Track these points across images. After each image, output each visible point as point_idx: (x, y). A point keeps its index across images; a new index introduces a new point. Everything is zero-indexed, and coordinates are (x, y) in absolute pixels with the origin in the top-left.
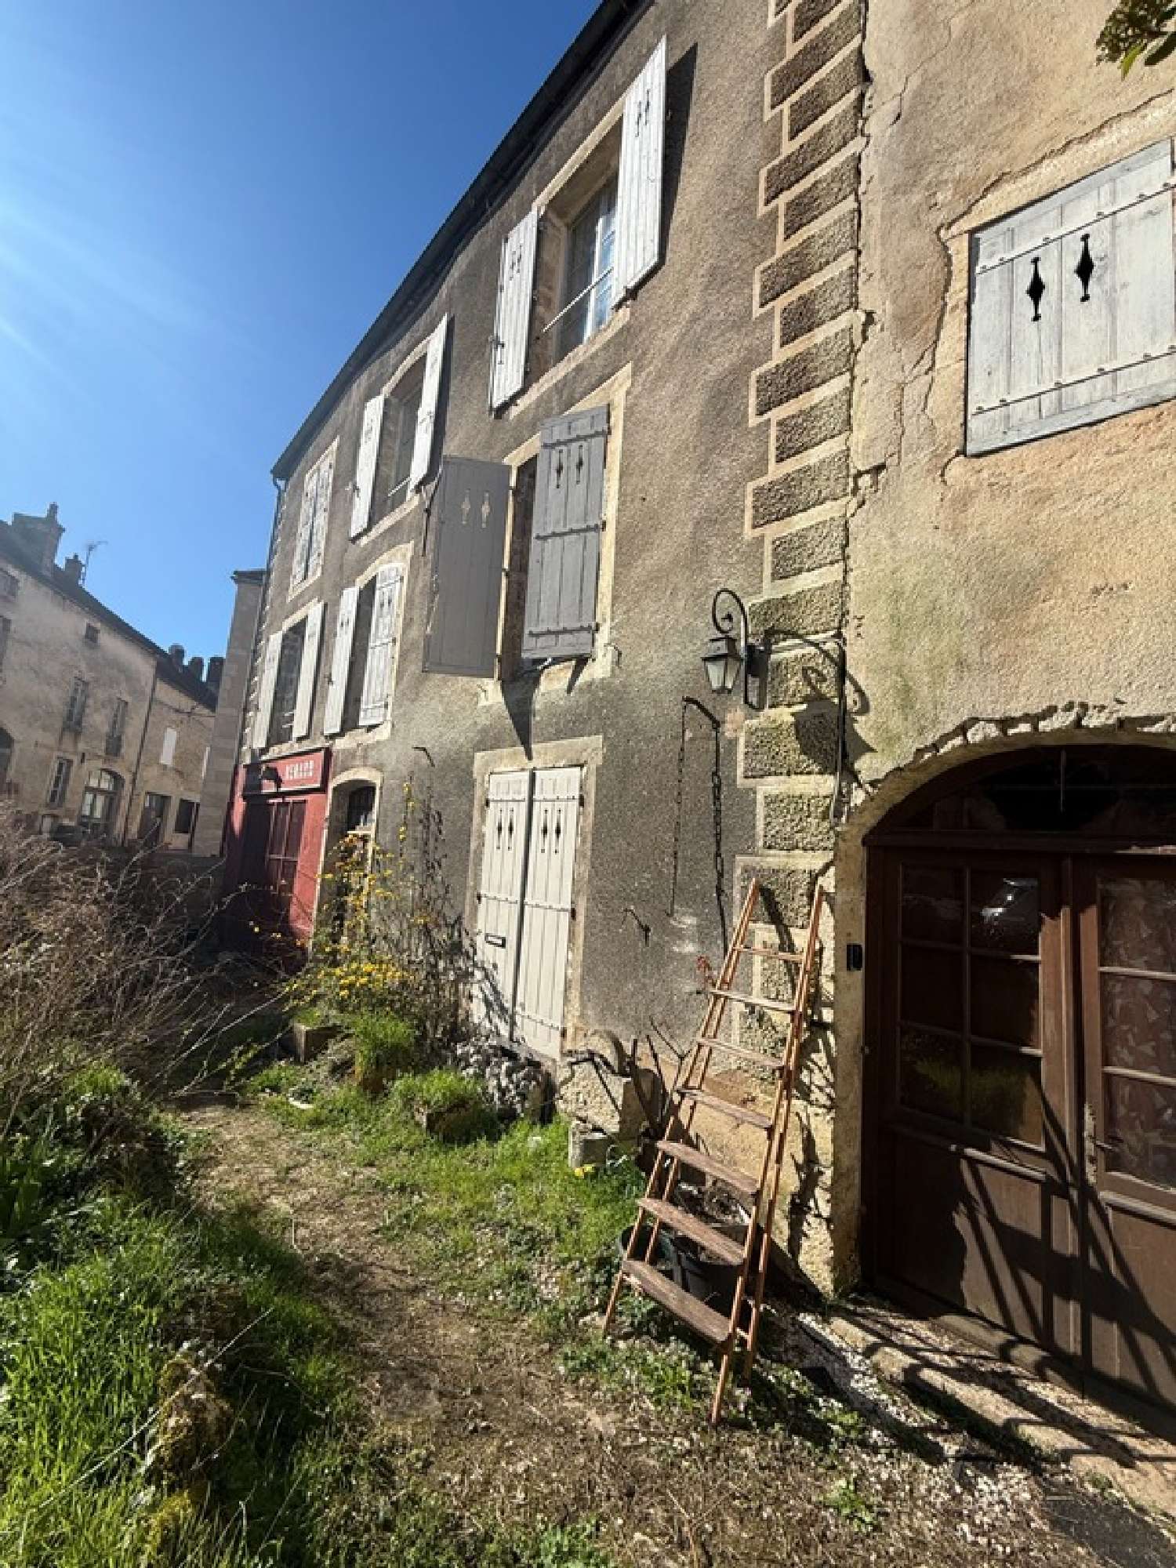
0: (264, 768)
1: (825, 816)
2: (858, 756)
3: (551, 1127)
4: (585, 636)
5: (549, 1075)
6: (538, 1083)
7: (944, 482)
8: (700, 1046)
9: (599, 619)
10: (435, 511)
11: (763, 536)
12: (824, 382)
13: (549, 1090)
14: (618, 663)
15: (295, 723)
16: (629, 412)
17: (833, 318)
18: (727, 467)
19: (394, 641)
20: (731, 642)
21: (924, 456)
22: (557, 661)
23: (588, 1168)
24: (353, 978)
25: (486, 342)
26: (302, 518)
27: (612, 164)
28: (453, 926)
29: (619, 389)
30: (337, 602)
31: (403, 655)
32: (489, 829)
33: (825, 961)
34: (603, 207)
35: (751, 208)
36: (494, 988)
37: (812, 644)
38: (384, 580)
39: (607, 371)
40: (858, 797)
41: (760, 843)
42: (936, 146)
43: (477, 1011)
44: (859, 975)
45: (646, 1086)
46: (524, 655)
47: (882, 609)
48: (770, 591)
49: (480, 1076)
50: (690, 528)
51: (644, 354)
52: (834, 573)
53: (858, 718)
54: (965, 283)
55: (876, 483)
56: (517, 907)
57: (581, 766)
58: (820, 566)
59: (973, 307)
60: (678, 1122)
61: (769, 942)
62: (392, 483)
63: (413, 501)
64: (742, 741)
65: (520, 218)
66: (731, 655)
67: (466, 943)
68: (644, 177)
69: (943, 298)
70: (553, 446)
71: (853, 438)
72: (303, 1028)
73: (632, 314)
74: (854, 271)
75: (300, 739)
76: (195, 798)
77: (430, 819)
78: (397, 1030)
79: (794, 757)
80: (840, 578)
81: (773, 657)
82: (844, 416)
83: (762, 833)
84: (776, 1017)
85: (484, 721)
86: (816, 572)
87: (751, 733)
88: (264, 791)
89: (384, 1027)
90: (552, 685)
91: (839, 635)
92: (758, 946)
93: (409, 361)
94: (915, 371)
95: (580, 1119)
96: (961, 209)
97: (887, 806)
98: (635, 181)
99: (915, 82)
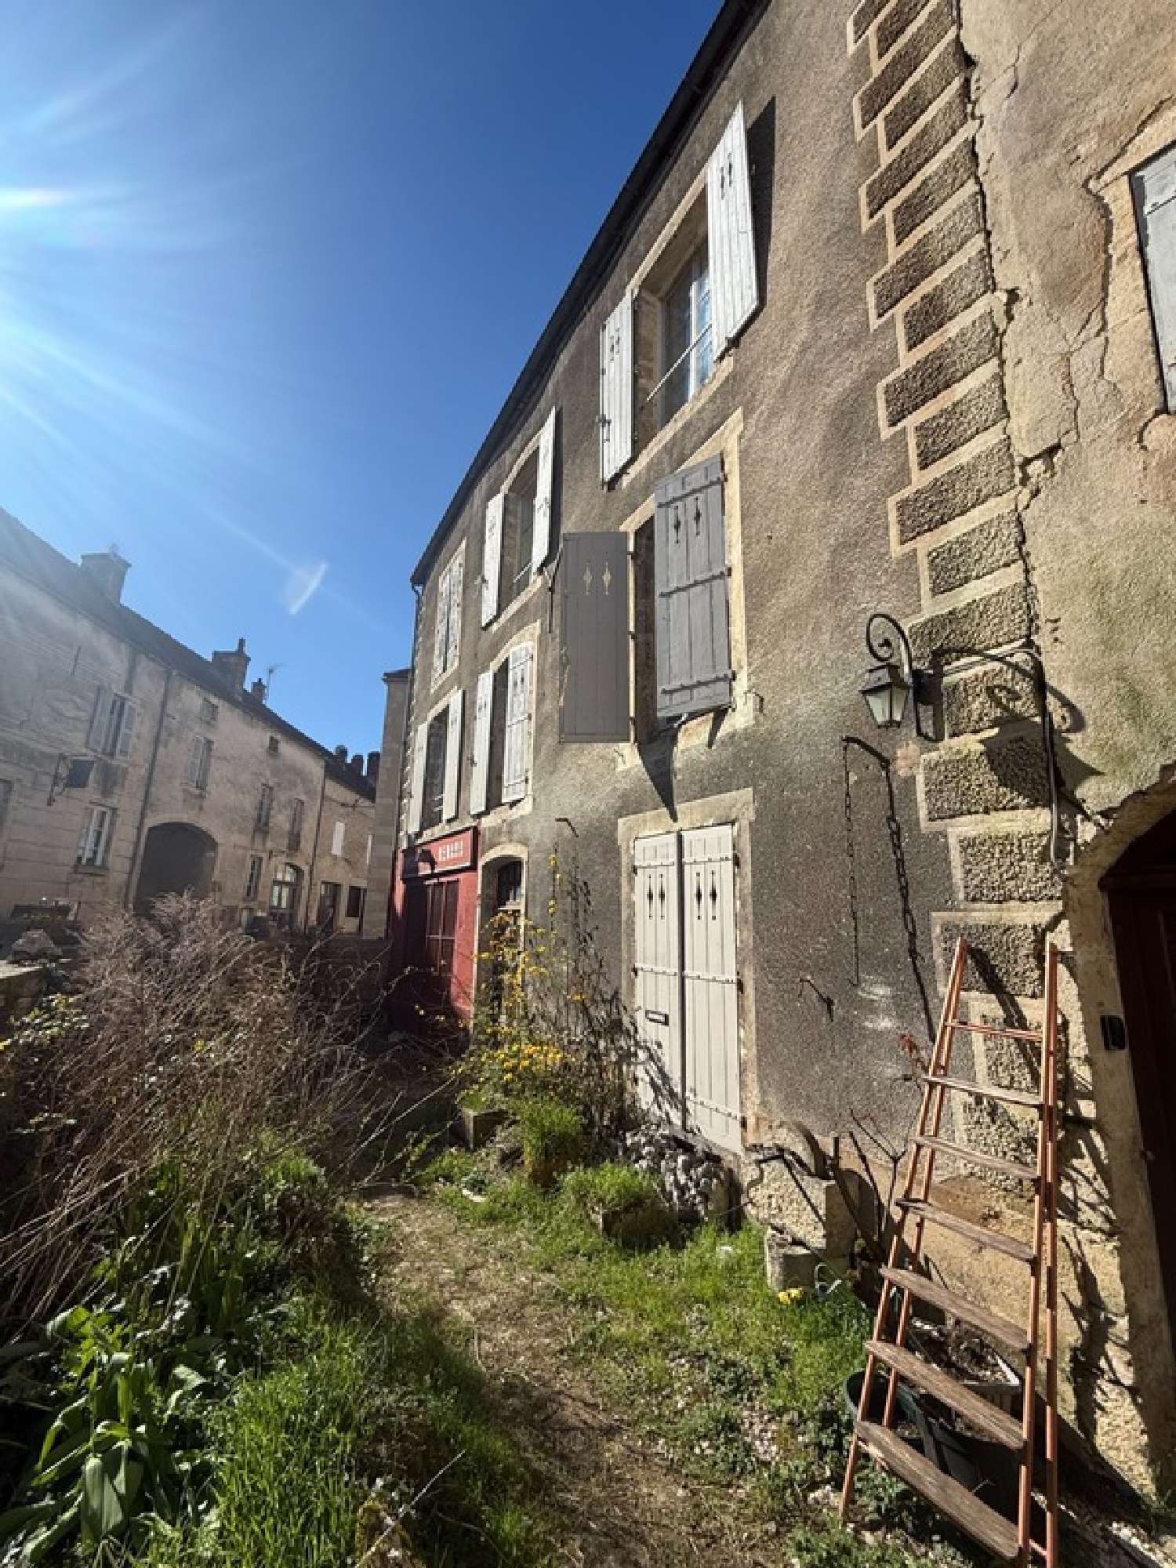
0: (419, 851)
1: (1044, 857)
2: (1078, 782)
3: (742, 1235)
4: (722, 686)
5: (731, 1171)
6: (721, 1181)
7: (1144, 448)
8: (919, 1147)
9: (734, 666)
10: (558, 588)
11: (915, 550)
12: (965, 375)
13: (734, 1189)
14: (761, 710)
15: (444, 806)
16: (744, 454)
17: (968, 307)
18: (861, 485)
19: (530, 717)
20: (893, 669)
21: (1111, 426)
22: (693, 716)
23: (794, 1292)
24: (514, 1061)
25: (593, 421)
26: (439, 616)
27: (700, 232)
28: (611, 1002)
29: (730, 437)
30: (475, 688)
31: (540, 729)
32: (639, 897)
33: (1073, 1040)
34: (695, 274)
35: (855, 227)
36: (661, 1070)
37: (994, 658)
38: (515, 660)
39: (715, 422)
40: (1087, 832)
41: (961, 896)
42: (1067, 101)
43: (645, 1096)
44: (1123, 1056)
45: (853, 1190)
46: (659, 714)
47: (1084, 606)
48: (932, 607)
49: (654, 1171)
50: (826, 556)
51: (753, 395)
52: (1013, 575)
53: (1071, 736)
54: (1134, 226)
55: (1050, 467)
56: (676, 981)
57: (733, 823)
58: (992, 571)
59: (1150, 250)
60: (901, 1243)
61: (990, 1015)
62: (516, 570)
63: (536, 583)
64: (920, 779)
65: (615, 305)
66: (895, 683)
67: (626, 1020)
68: (734, 232)
69: (1106, 251)
70: (668, 504)
71: (1013, 425)
72: (471, 1113)
73: (736, 361)
74: (986, 254)
75: (449, 821)
76: (362, 884)
77: (578, 891)
78: (567, 1117)
79: (990, 791)
80: (1021, 579)
81: (946, 680)
82: (996, 403)
83: (961, 884)
84: (1014, 1111)
85: (624, 785)
86: (989, 577)
87: (931, 768)
88: (421, 873)
89: (549, 1113)
90: (692, 741)
91: (1029, 644)
92: (976, 1020)
93: (524, 457)
94: (1083, 335)
95: (774, 1228)
96: (1113, 153)
97: (1129, 840)
98: (726, 240)
99: (1029, 47)
